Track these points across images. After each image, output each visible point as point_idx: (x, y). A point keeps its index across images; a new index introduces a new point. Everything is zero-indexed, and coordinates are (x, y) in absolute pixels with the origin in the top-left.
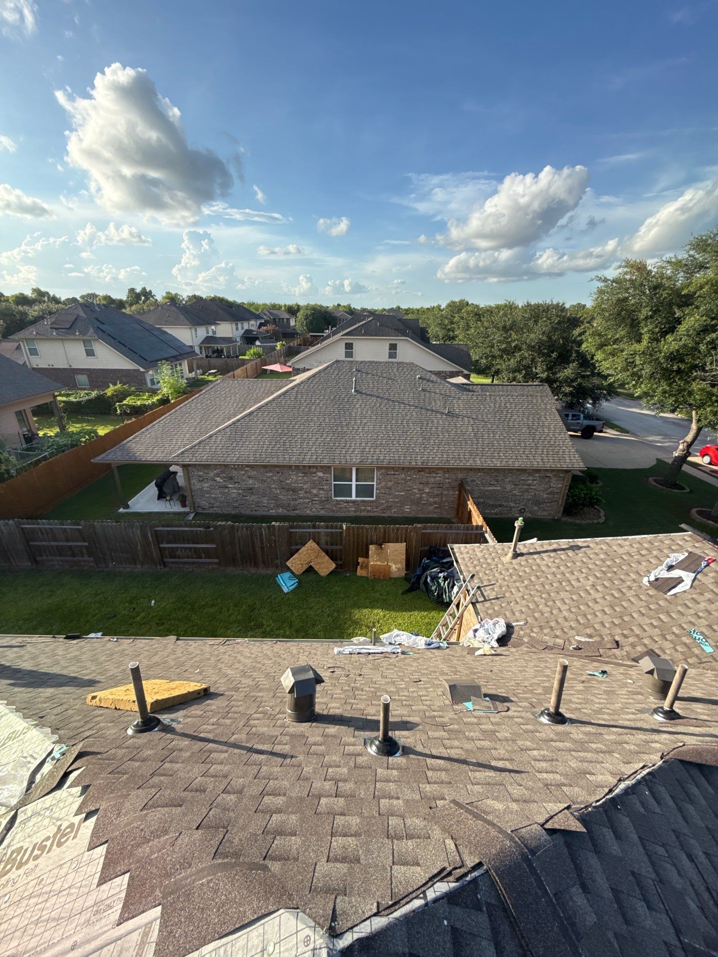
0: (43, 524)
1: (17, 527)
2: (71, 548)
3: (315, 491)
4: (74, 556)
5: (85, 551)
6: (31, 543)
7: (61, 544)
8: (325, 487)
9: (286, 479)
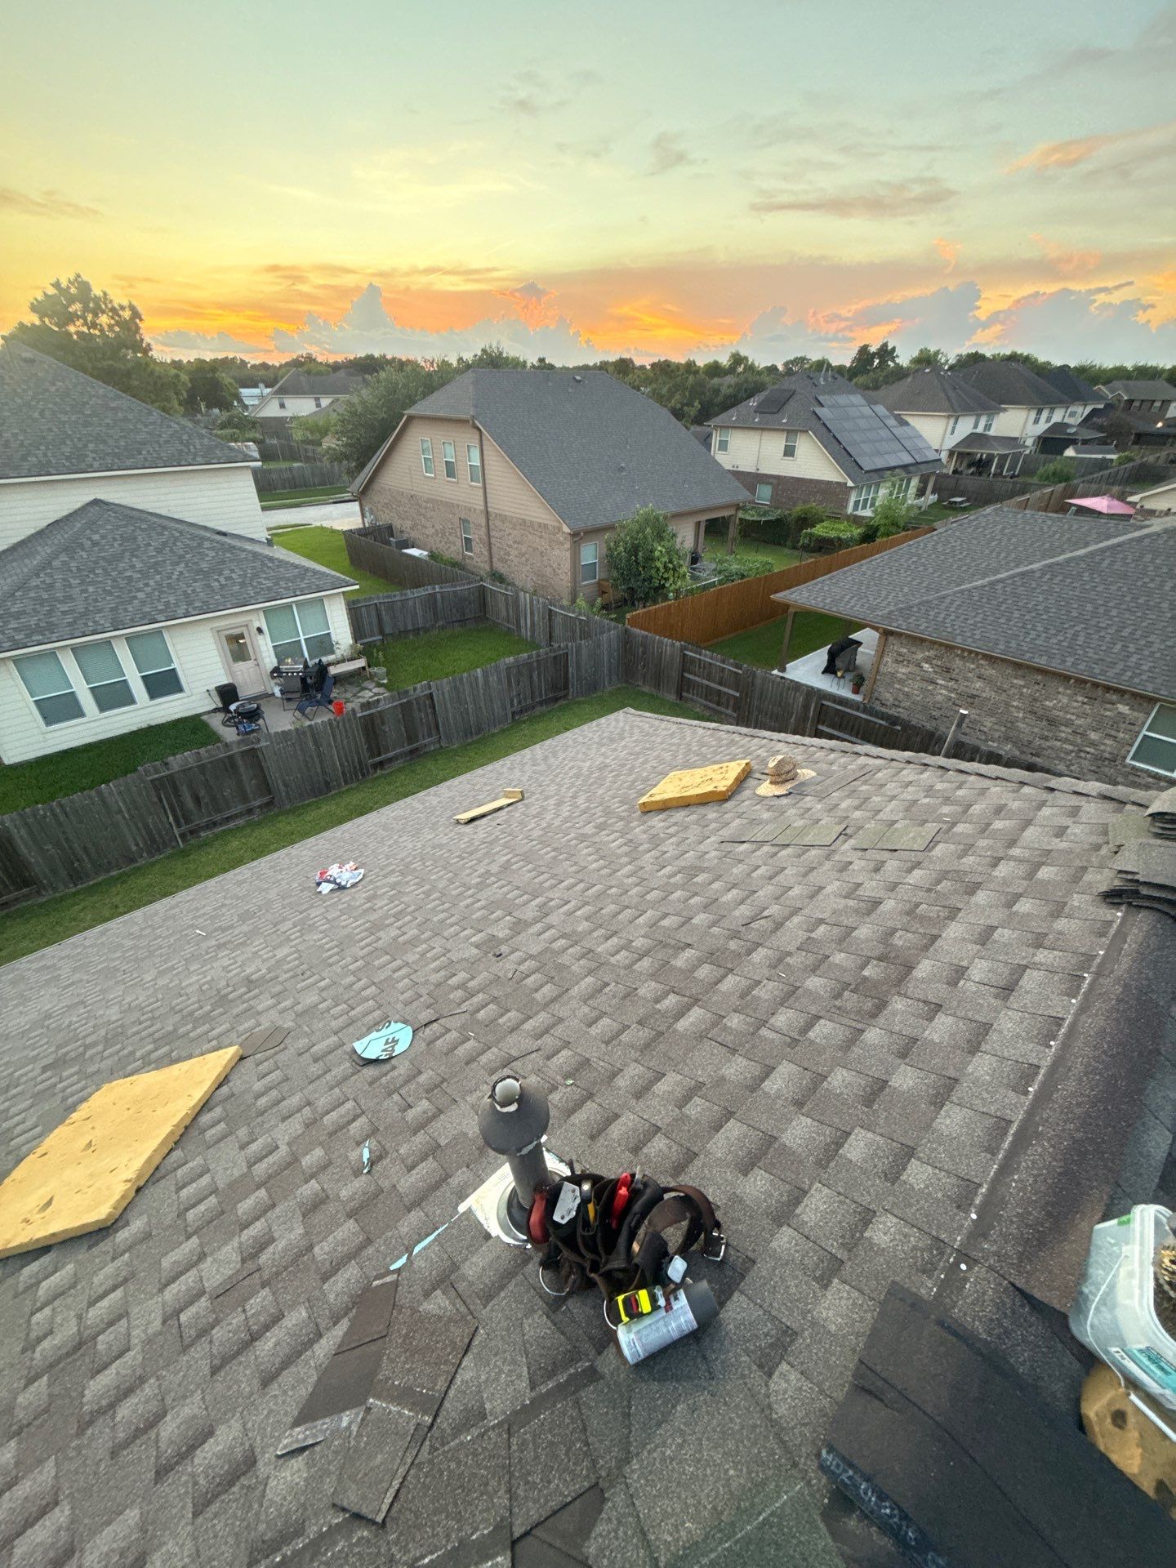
0: (706, 656)
1: (682, 651)
2: (719, 693)
3: (1093, 736)
4: (718, 704)
5: (732, 703)
6: (686, 675)
7: (712, 685)
8: (1121, 735)
9: (1046, 699)
